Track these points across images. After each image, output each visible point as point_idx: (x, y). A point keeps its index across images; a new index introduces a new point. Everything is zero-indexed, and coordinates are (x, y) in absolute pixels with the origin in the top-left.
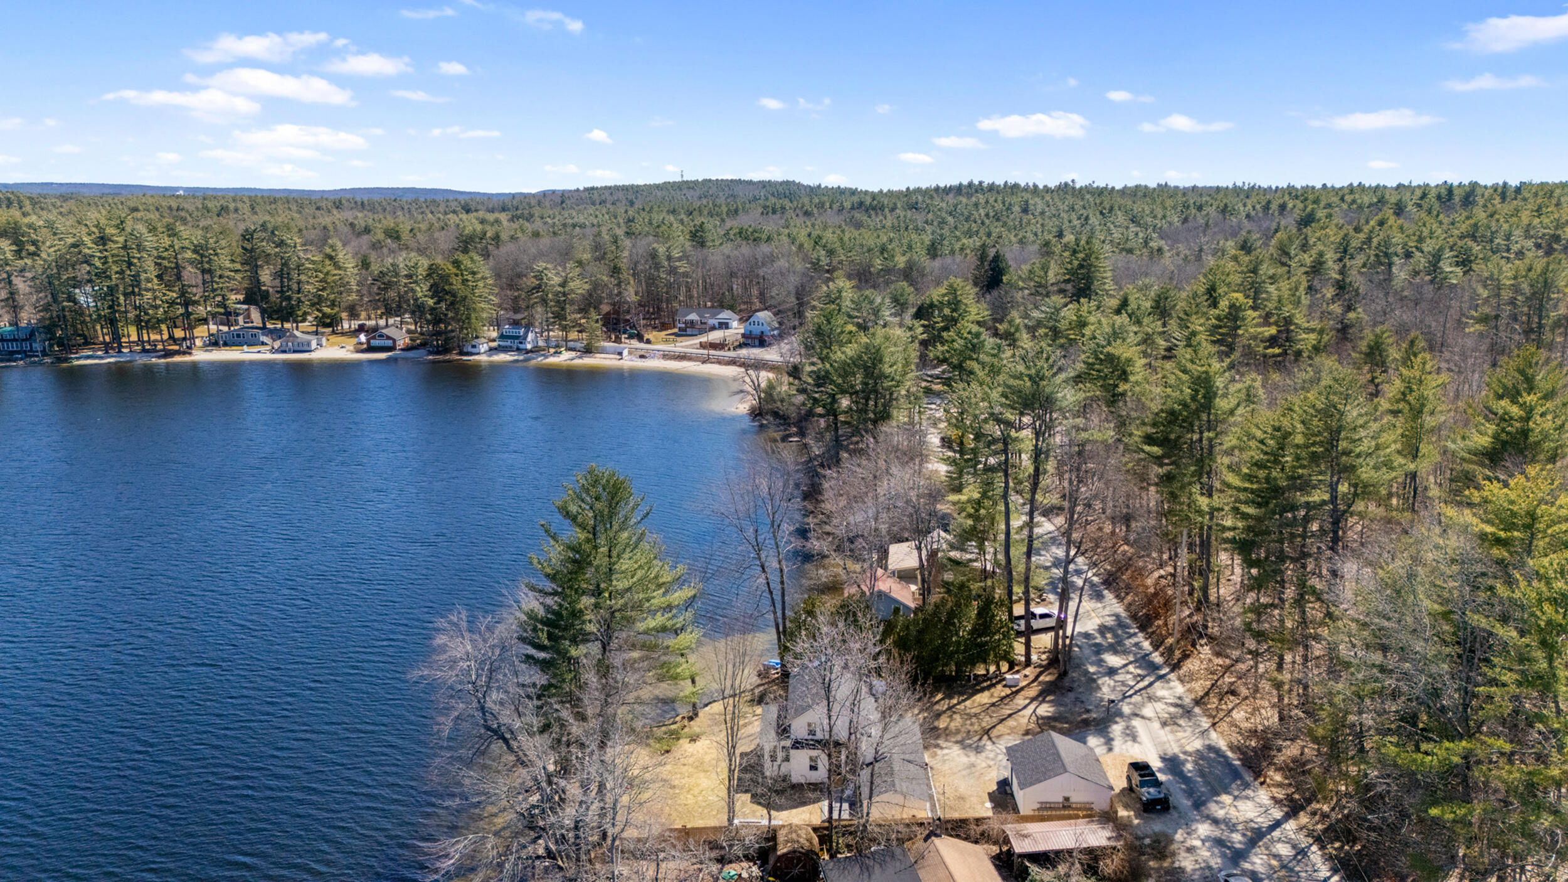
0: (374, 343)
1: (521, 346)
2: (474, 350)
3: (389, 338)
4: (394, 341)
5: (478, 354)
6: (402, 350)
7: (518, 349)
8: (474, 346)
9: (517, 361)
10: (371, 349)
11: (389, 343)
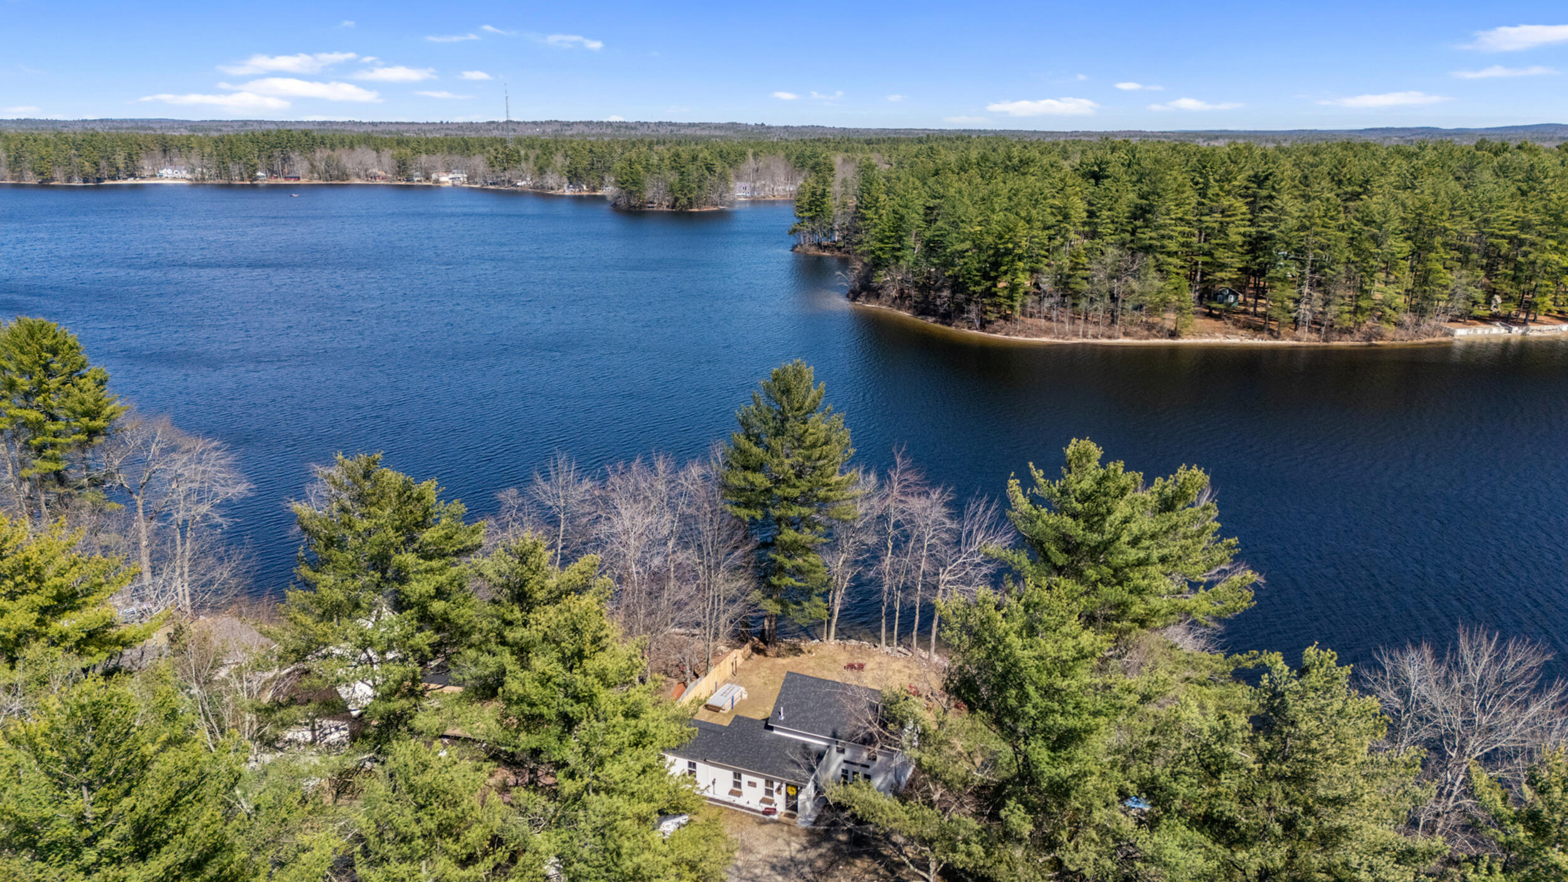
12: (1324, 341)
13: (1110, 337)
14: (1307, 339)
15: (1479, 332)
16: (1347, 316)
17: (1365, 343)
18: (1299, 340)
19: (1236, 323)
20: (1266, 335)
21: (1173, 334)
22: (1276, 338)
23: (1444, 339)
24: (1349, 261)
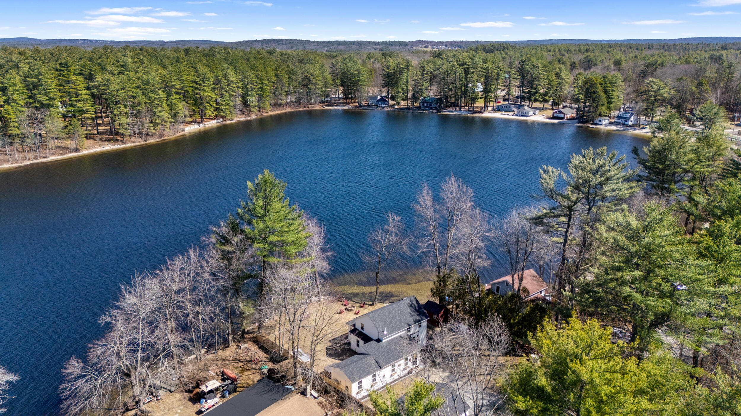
0: (556, 115)
1: (626, 123)
2: (600, 123)
3: (562, 113)
4: (565, 115)
5: (601, 125)
6: (567, 119)
7: (624, 124)
8: (600, 121)
9: (617, 130)
10: (554, 118)
11: (562, 115)
12: (145, 141)
13: (44, 158)
14: (138, 142)
15: (192, 128)
16: (152, 128)
17: (160, 140)
18: (134, 142)
19: (101, 139)
20: (120, 143)
21: (77, 150)
22: (125, 143)
23: (181, 133)
24: (145, 103)
